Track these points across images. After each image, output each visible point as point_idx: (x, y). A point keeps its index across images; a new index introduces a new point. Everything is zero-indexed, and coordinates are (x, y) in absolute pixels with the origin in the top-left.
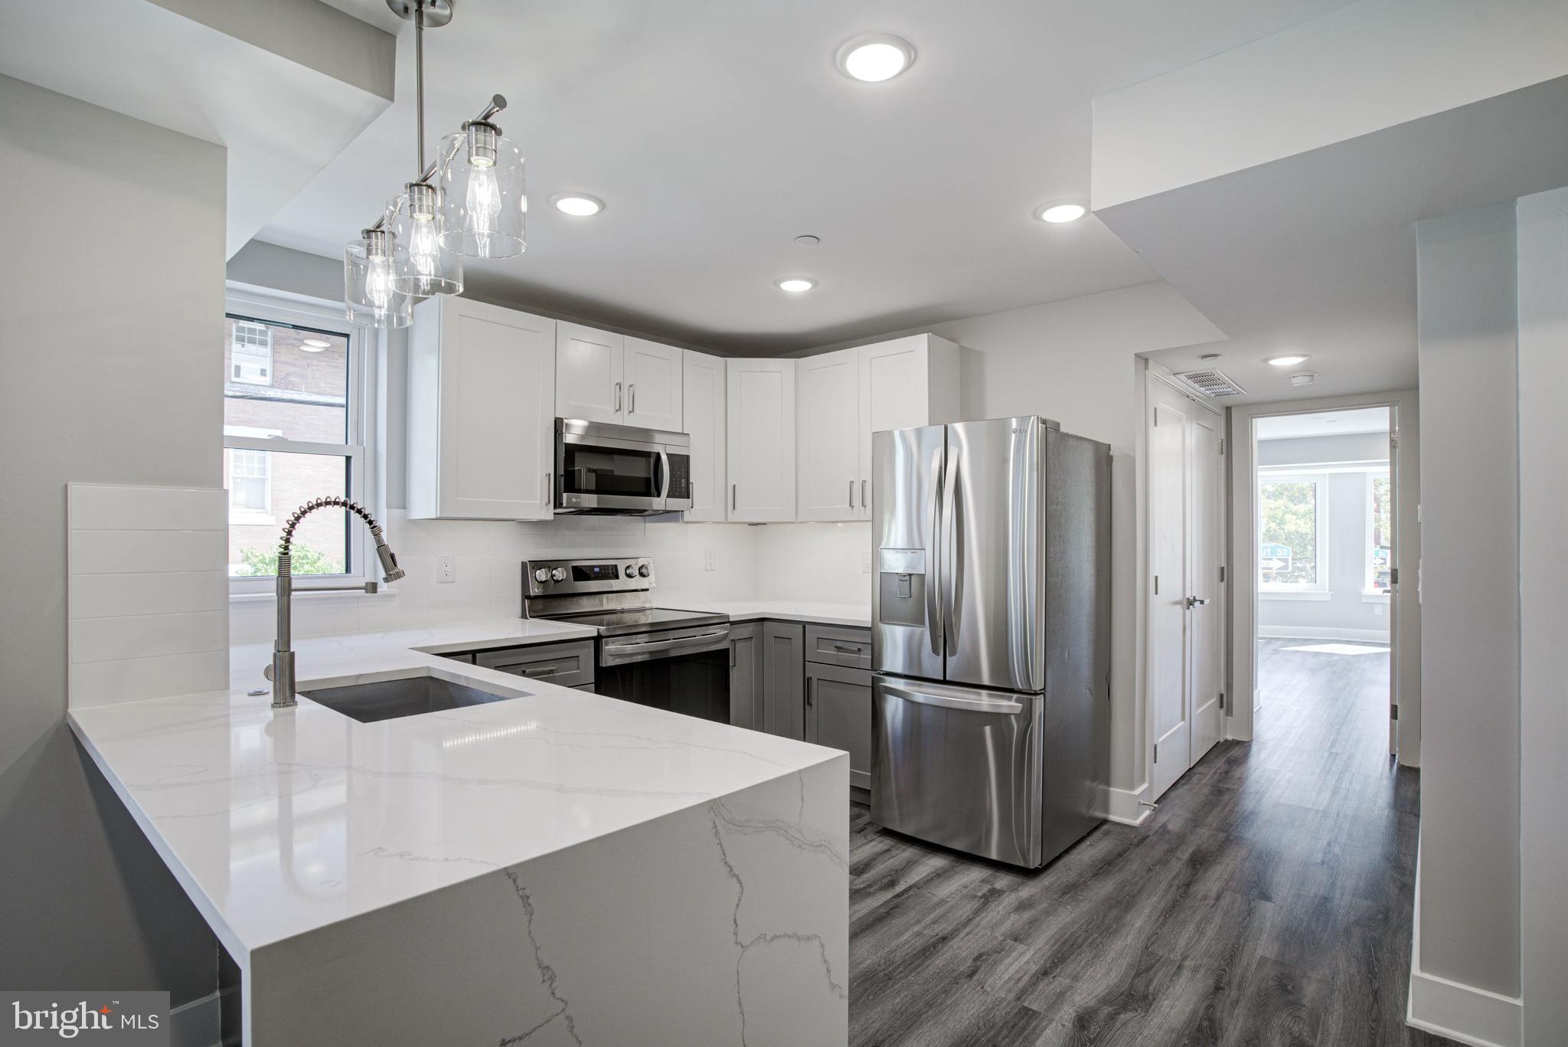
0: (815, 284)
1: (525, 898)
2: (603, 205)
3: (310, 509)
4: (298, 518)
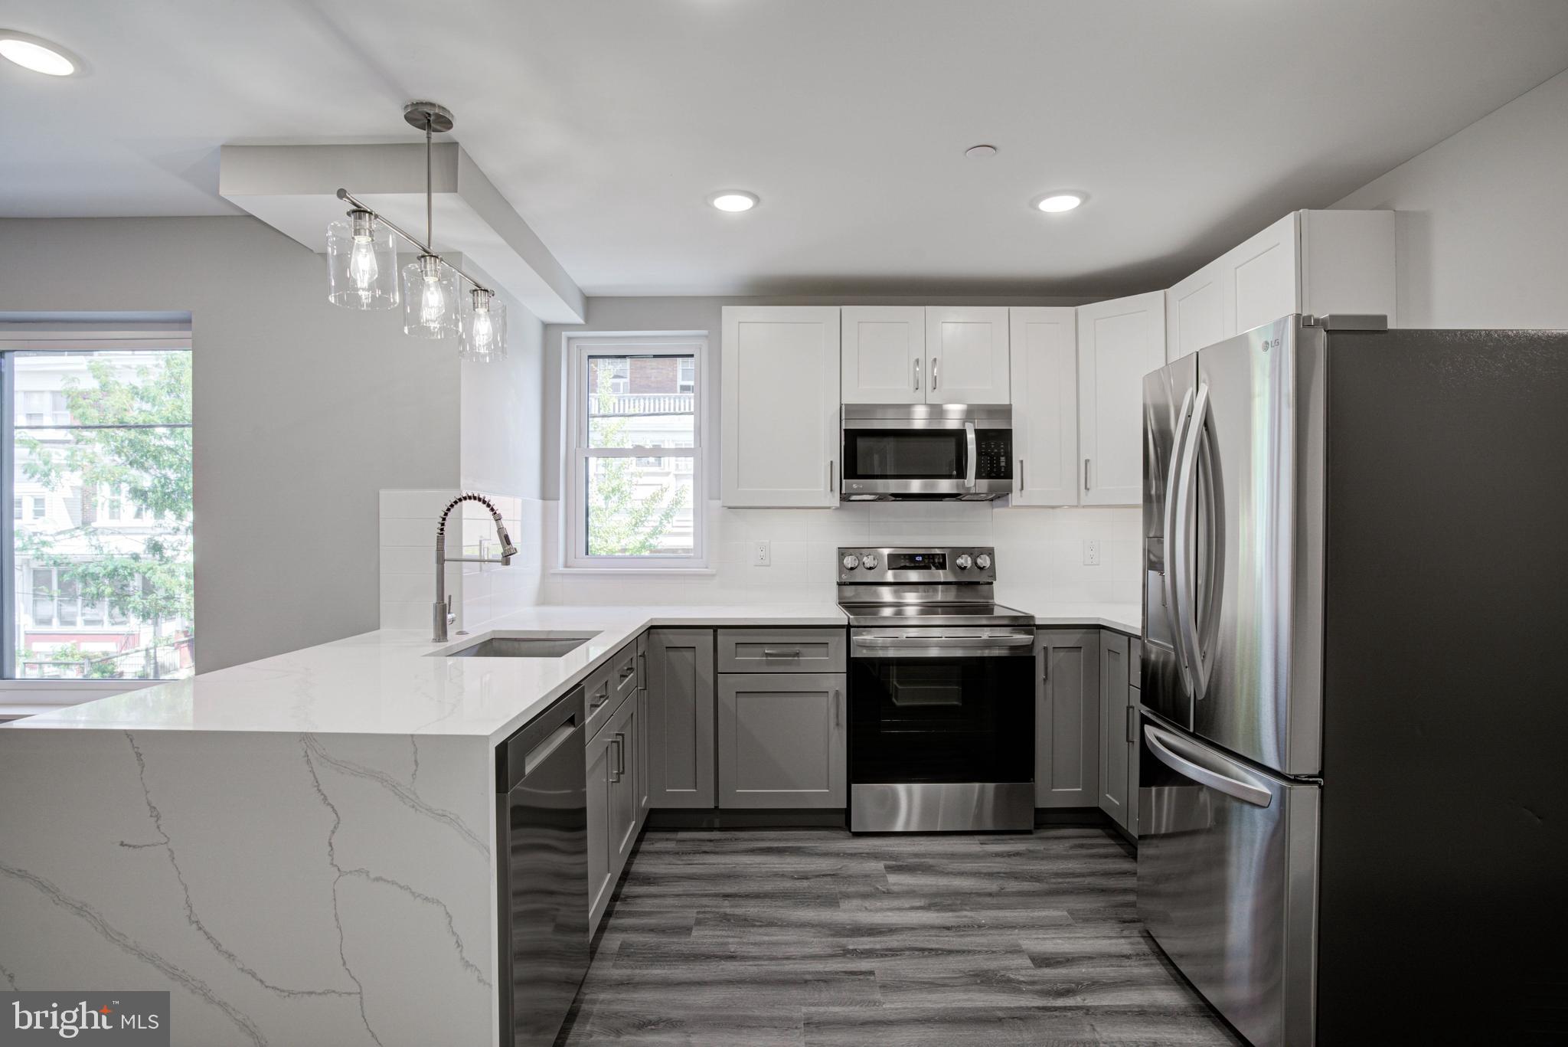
0: (1085, 197)
1: (139, 755)
2: (756, 198)
3: (456, 502)
4: (449, 510)
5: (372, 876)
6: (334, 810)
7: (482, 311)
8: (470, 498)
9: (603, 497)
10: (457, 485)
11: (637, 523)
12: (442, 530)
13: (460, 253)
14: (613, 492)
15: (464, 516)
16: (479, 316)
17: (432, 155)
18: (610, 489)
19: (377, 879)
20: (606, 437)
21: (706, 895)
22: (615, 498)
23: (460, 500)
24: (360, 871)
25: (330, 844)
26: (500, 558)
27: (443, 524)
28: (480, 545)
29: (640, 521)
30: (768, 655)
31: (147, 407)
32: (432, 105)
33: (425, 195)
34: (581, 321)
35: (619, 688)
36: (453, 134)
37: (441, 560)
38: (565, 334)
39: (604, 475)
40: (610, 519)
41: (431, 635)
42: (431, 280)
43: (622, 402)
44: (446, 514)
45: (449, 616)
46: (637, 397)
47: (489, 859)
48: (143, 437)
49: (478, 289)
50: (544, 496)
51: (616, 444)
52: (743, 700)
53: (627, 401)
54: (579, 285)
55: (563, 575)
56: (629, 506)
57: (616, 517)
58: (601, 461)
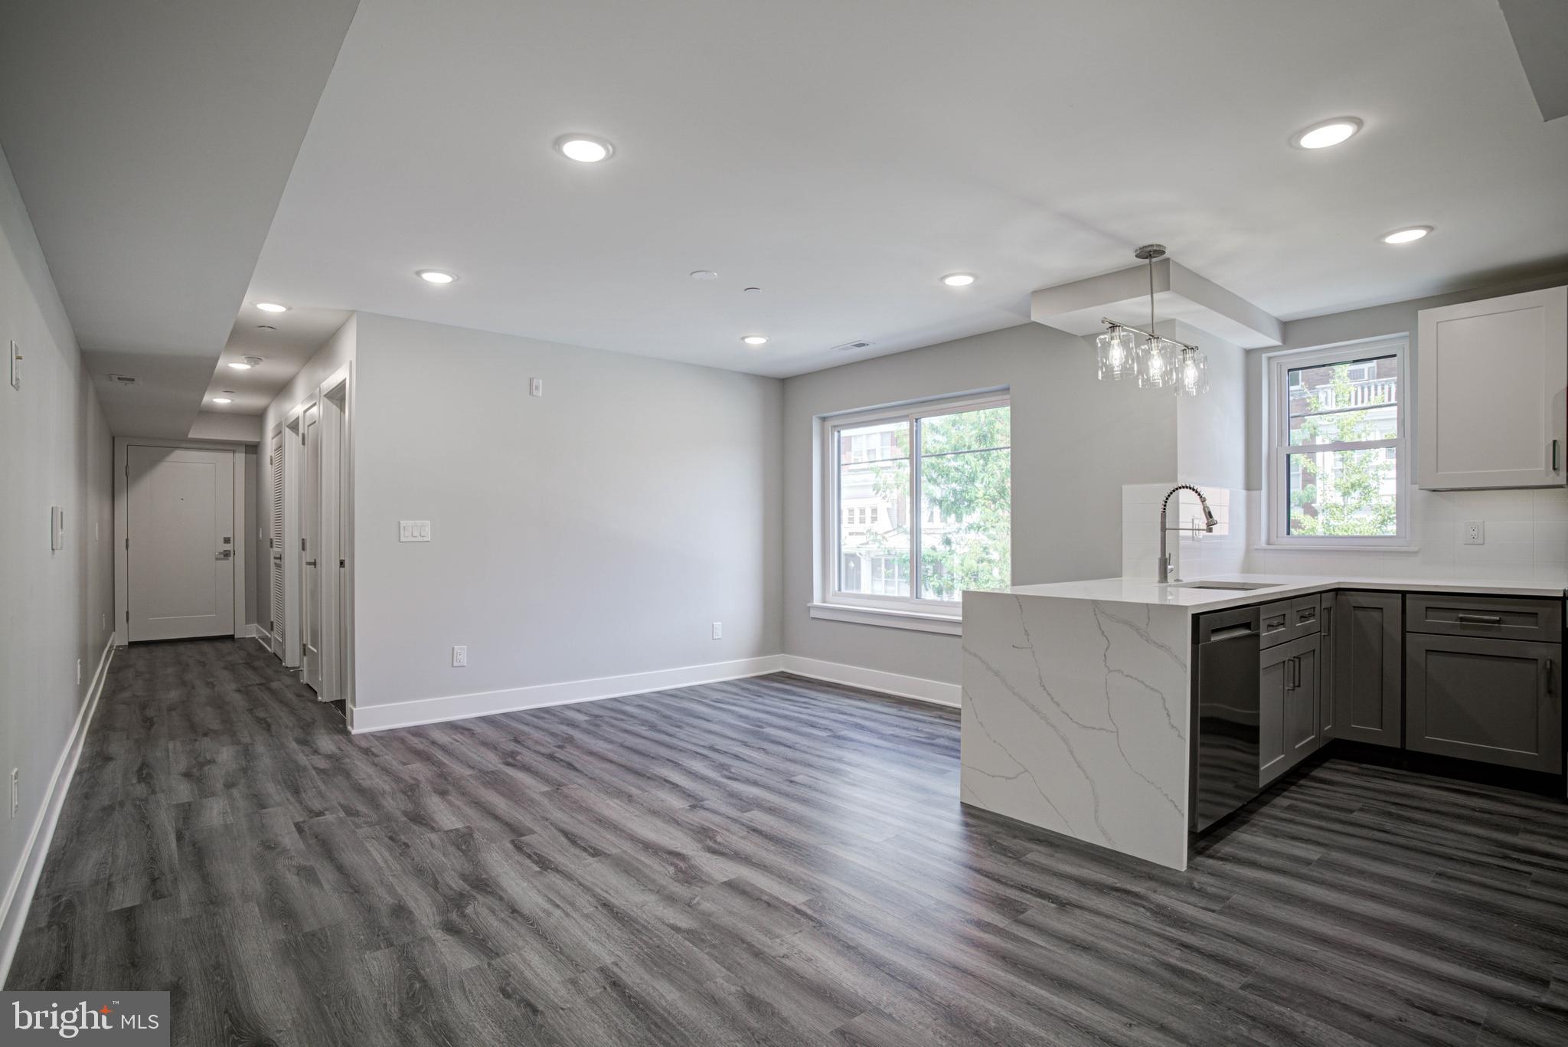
2: (1429, 229)
3: (1174, 491)
4: (1169, 496)
5: (1125, 674)
6: (1107, 639)
7: (1189, 362)
8: (1184, 487)
9: (1340, 494)
10: (1175, 479)
11: (1384, 521)
12: (1165, 509)
13: (1173, 321)
14: (1352, 488)
15: (1180, 501)
16: (1187, 365)
17: (1154, 275)
18: (1349, 485)
19: (1127, 676)
20: (1342, 430)
21: (1375, 799)
22: (1356, 494)
23: (1177, 489)
24: (1119, 671)
25: (1105, 656)
26: (1205, 527)
27: (1165, 506)
28: (1193, 523)
29: (1390, 519)
30: (1462, 619)
31: (938, 437)
32: (1152, 246)
33: (1150, 296)
34: (1280, 344)
35: (1298, 625)
36: (1166, 255)
37: (1164, 529)
38: (1264, 356)
39: (1342, 470)
40: (1349, 517)
41: (1157, 578)
42: (1155, 352)
43: (1366, 390)
44: (1167, 499)
45: (1169, 567)
46: (1387, 381)
47: (1186, 672)
48: (940, 460)
49: (1188, 348)
50: (1249, 487)
51: (1356, 437)
52: (1432, 657)
53: (1373, 388)
54: (1274, 315)
55: (1265, 550)
56: (1374, 501)
57: (1357, 515)
58: (1338, 455)
